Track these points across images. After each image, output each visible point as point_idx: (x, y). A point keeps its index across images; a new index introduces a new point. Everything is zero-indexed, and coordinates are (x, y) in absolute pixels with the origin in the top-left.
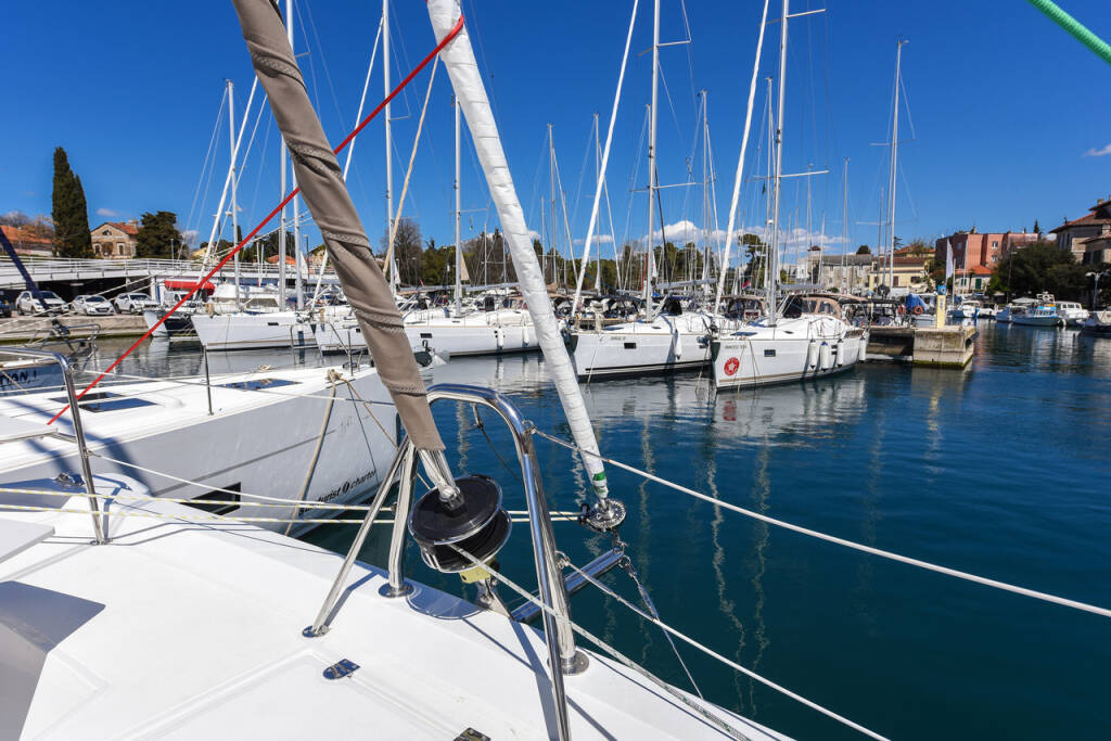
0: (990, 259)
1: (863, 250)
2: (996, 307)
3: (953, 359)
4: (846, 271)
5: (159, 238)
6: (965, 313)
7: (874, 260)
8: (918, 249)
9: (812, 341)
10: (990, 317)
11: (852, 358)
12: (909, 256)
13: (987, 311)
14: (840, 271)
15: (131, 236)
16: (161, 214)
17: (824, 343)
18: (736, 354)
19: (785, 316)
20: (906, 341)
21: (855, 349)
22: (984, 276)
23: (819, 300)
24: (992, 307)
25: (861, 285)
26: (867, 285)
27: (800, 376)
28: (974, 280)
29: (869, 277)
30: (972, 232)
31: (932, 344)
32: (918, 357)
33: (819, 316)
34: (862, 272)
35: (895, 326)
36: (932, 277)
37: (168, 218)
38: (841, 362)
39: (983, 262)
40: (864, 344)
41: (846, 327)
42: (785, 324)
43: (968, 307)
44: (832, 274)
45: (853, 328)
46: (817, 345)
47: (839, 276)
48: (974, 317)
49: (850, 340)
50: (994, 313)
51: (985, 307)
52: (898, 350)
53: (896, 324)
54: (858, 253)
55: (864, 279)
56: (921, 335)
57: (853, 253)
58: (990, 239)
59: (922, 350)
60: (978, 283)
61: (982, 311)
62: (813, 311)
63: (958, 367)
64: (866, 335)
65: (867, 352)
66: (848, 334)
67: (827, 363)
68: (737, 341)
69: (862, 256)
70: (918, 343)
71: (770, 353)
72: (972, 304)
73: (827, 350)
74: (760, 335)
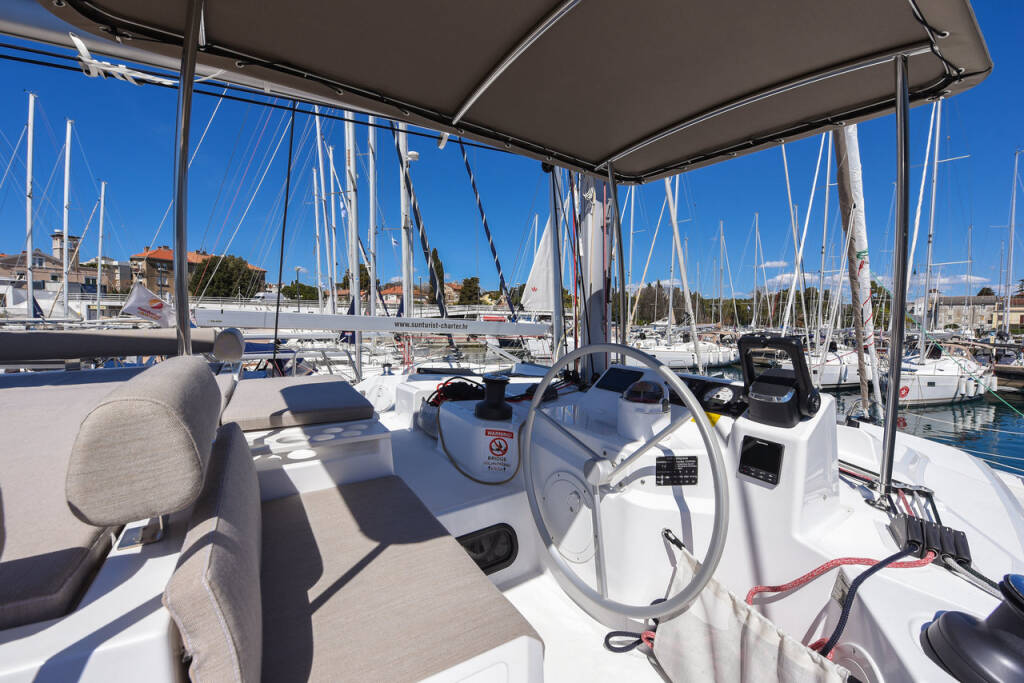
1: (985, 292)
4: (966, 310)
5: (470, 291)
7: (997, 300)
9: (961, 377)
11: (989, 389)
14: (961, 310)
15: (455, 290)
17: (970, 379)
19: (930, 357)
21: (992, 383)
23: (953, 346)
25: (984, 322)
26: (990, 322)
27: (950, 400)
29: (992, 316)
33: (956, 358)
34: (980, 310)
37: (475, 280)
38: (980, 392)
40: (995, 378)
42: (932, 363)
44: (951, 312)
46: (965, 380)
47: (959, 314)
49: (986, 376)
54: (979, 294)
55: (987, 316)
57: (974, 294)
64: (995, 372)
65: (999, 385)
66: (983, 373)
67: (971, 393)
69: (982, 297)
71: (931, 384)
73: (972, 383)
74: (921, 371)
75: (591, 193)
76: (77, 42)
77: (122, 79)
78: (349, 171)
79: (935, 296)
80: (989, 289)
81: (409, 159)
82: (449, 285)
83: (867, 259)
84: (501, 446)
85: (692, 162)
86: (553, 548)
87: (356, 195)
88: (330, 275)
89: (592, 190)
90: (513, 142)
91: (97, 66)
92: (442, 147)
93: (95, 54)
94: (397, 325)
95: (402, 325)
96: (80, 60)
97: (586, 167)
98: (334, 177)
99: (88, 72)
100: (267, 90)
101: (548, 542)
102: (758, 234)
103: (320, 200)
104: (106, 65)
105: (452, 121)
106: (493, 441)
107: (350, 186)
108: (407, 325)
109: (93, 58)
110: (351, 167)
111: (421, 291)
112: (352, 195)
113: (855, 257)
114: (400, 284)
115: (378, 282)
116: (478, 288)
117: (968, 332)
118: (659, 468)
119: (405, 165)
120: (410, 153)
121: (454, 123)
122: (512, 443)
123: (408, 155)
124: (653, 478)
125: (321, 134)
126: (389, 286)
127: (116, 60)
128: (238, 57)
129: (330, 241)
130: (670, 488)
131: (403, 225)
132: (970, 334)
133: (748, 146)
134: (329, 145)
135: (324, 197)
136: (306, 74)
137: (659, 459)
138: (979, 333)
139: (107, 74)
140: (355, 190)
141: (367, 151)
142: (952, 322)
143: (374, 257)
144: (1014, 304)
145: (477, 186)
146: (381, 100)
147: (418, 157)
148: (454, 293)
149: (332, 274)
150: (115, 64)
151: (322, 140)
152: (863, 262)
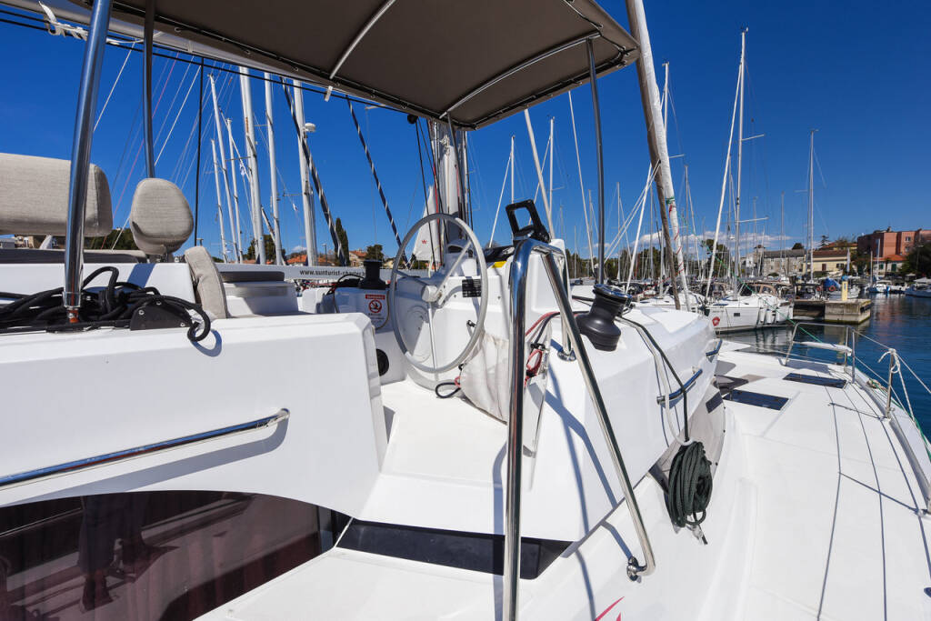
0: (903, 250)
1: (798, 246)
2: (906, 285)
3: (852, 319)
4: (784, 261)
6: (879, 289)
7: (805, 253)
8: (843, 244)
9: (760, 308)
10: (900, 292)
11: (784, 318)
12: (835, 249)
13: (897, 288)
14: (780, 262)
15: (360, 257)
16: (376, 246)
17: (768, 310)
18: (718, 315)
19: (742, 295)
20: (820, 308)
21: (787, 312)
22: (898, 262)
23: (762, 286)
24: (903, 285)
25: (796, 270)
26: (801, 270)
28: (890, 266)
29: (802, 265)
30: (888, 231)
31: (838, 310)
32: (827, 317)
33: (763, 295)
34: (796, 262)
35: (815, 300)
36: (854, 264)
37: (380, 247)
38: (778, 319)
39: (898, 252)
40: (792, 309)
41: (780, 301)
42: (743, 299)
43: (881, 285)
44: (773, 264)
45: (784, 301)
46: (764, 310)
47: (779, 265)
48: (885, 292)
49: (784, 308)
50: (903, 289)
51: (896, 284)
52: (816, 313)
53: (815, 298)
54: (793, 249)
55: (798, 266)
56: (830, 305)
57: (790, 248)
58: (904, 235)
59: (830, 314)
60: (894, 267)
61: (894, 288)
62: (758, 292)
63: (855, 324)
64: (792, 305)
65: (793, 315)
66: (782, 305)
67: (770, 320)
68: (718, 308)
69: (795, 251)
70: (828, 310)
71: (737, 315)
72: (885, 283)
73: (770, 314)
74: (732, 305)
75: (446, 140)
76: (46, 9)
77: (77, 37)
78: (248, 138)
79: (761, 251)
80: (800, 244)
81: (307, 130)
82: (354, 252)
83: (674, 204)
84: (377, 306)
85: (504, 112)
86: (408, 353)
87: (256, 161)
88: (234, 241)
89: (446, 137)
90: (375, 94)
91: (60, 28)
92: (327, 100)
93: (59, 18)
94: (302, 273)
95: (307, 273)
96: (48, 22)
97: (432, 115)
98: (234, 148)
99: (54, 32)
100: (190, 51)
101: (404, 350)
102: (619, 201)
103: (220, 169)
104: (67, 27)
105: (329, 76)
106: (372, 302)
107: (250, 152)
108: (312, 273)
109: (58, 21)
110: (250, 134)
111: (327, 259)
112: (252, 162)
113: (665, 204)
114: (305, 253)
115: (283, 252)
116: (381, 255)
117: (784, 279)
118: (464, 286)
119: (302, 135)
120: (307, 125)
121: (331, 77)
122: (384, 303)
123: (305, 127)
124: (461, 293)
125: (219, 107)
126: (294, 255)
127: (75, 23)
128: (176, 25)
129: (233, 208)
130: (470, 298)
131: (304, 191)
132: (785, 280)
133: (533, 99)
134: (226, 117)
135: (224, 167)
136: (224, 39)
137: (463, 281)
138: (794, 280)
139: (67, 34)
140: (255, 156)
141: (265, 122)
142: (773, 271)
143: (277, 222)
144: (816, 255)
145: (370, 156)
146: (278, 59)
147: (315, 129)
148: (359, 260)
149: (237, 240)
150: (75, 27)
151: (220, 112)
152: (671, 207)
